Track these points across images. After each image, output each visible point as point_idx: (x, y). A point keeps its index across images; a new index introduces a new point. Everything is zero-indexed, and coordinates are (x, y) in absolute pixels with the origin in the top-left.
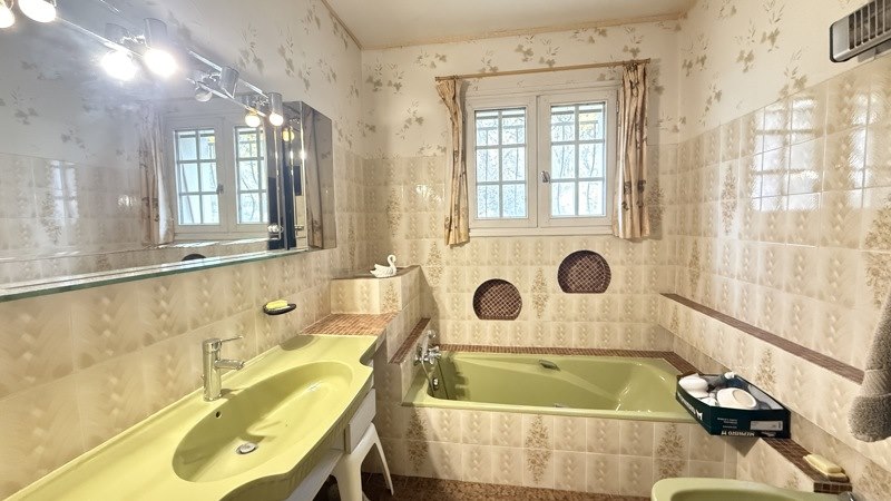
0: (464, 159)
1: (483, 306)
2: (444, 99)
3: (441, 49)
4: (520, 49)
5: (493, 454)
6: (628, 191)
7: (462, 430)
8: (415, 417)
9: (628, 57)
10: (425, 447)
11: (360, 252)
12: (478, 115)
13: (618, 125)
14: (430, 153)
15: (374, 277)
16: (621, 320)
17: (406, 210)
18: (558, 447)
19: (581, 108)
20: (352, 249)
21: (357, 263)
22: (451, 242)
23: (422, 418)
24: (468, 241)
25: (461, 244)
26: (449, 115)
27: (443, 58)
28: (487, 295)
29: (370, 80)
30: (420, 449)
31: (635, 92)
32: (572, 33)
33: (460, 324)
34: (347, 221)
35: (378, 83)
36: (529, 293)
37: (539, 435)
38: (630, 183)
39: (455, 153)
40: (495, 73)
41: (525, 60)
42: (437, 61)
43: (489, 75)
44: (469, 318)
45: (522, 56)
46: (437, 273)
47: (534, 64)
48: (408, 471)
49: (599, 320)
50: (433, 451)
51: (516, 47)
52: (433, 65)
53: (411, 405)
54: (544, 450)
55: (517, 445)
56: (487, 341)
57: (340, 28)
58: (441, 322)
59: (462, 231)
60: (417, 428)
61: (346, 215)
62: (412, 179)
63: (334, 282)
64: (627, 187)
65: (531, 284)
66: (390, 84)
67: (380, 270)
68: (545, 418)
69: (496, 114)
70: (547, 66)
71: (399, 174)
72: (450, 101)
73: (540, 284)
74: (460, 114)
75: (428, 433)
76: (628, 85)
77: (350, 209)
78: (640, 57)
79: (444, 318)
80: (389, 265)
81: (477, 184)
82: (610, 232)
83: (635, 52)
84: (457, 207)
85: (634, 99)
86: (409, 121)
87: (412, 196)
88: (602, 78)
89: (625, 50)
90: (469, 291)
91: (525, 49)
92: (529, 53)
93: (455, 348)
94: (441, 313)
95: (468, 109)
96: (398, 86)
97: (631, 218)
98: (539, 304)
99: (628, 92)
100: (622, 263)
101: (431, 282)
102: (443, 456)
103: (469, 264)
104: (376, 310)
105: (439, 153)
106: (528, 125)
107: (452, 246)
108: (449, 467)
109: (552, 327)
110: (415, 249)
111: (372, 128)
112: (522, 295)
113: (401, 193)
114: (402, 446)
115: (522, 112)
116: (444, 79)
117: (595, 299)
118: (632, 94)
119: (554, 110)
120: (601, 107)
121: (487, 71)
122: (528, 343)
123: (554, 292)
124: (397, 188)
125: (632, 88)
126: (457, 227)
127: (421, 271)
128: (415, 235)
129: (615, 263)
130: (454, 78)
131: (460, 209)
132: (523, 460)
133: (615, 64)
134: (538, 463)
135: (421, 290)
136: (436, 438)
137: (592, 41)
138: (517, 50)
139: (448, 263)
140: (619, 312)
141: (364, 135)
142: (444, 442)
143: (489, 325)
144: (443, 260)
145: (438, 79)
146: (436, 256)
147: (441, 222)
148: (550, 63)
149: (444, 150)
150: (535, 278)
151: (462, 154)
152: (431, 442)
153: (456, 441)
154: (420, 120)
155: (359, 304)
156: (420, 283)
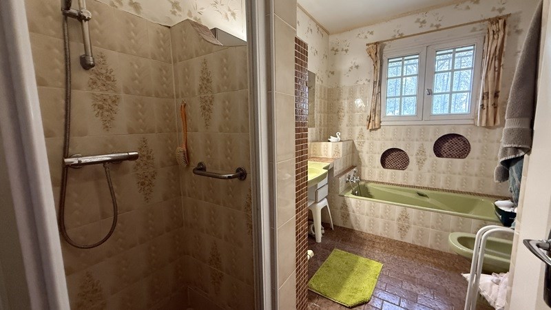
0: (380, 85)
1: (387, 162)
2: (370, 55)
3: (370, 29)
4: (418, 21)
5: (380, 222)
6: (485, 98)
7: (366, 210)
8: (344, 201)
9: (494, 15)
10: (348, 215)
11: (324, 132)
12: (390, 61)
13: (483, 58)
14: (361, 83)
15: (329, 141)
16: (476, 175)
17: (348, 112)
18: (415, 224)
19: (457, 50)
20: (321, 130)
21: (322, 137)
22: (370, 128)
23: (348, 202)
24: (380, 128)
25: (376, 129)
26: (372, 63)
27: (372, 33)
28: (390, 157)
29: (333, 49)
30: (346, 216)
31: (496, 37)
32: (454, 6)
33: (373, 170)
34: (319, 118)
35: (337, 50)
36: (414, 157)
37: (404, 217)
38: (488, 93)
39: (375, 83)
40: (402, 37)
41: (421, 27)
42: (368, 35)
43: (398, 39)
44: (378, 167)
45: (419, 24)
46: (361, 144)
47: (426, 28)
48: (340, 224)
49: (460, 174)
50: (352, 217)
51: (416, 20)
52: (366, 37)
53: (343, 196)
54: (407, 224)
55: (393, 220)
56: (387, 180)
57: (320, 29)
58: (362, 168)
59: (377, 122)
60: (345, 206)
61: (319, 115)
62: (352, 97)
63: (313, 143)
64: (485, 96)
65: (415, 151)
66: (343, 50)
67: (332, 139)
68: (408, 209)
69: (401, 59)
70: (435, 28)
71: (345, 95)
72: (373, 55)
73: (422, 151)
74: (379, 62)
75: (350, 209)
76: (491, 33)
77: (320, 112)
78: (505, 13)
79: (364, 166)
80: (336, 137)
81: (387, 98)
82: (472, 123)
83: (500, 10)
84: (375, 110)
85: (495, 41)
86: (351, 68)
87: (352, 105)
88: (474, 30)
89: (494, 9)
90: (378, 154)
91: (421, 21)
92: (424, 22)
93: (369, 182)
94: (363, 164)
95: (384, 58)
96: (346, 51)
97: (487, 114)
98: (420, 163)
99: (491, 37)
100: (480, 141)
101: (358, 149)
102: (356, 220)
103: (379, 140)
104: (330, 156)
105: (366, 83)
106: (420, 63)
107: (371, 130)
108: (359, 225)
109: (427, 176)
110: (351, 132)
111: (332, 73)
112: (410, 157)
113: (345, 104)
114: (338, 213)
115: (417, 56)
116: (370, 44)
117: (458, 161)
118: (494, 38)
119: (438, 53)
120: (472, 47)
121: (397, 37)
122: (411, 183)
123: (430, 156)
124: (343, 101)
125: (494, 34)
126: (374, 121)
127: (353, 142)
128: (351, 124)
129: (475, 141)
130: (376, 43)
131: (376, 111)
132: (396, 227)
133: (484, 20)
134: (403, 230)
135: (353, 152)
136: (354, 212)
137: (468, 8)
138: (416, 22)
139: (368, 139)
140: (475, 170)
141: (329, 77)
142: (357, 214)
143: (388, 172)
144: (366, 137)
145: (368, 45)
146: (362, 135)
147: (365, 118)
148: (437, 26)
149: (369, 81)
150: (419, 148)
151: (379, 83)
152: (351, 213)
153: (363, 214)
154: (357, 67)
155: (323, 153)
156: (353, 148)
